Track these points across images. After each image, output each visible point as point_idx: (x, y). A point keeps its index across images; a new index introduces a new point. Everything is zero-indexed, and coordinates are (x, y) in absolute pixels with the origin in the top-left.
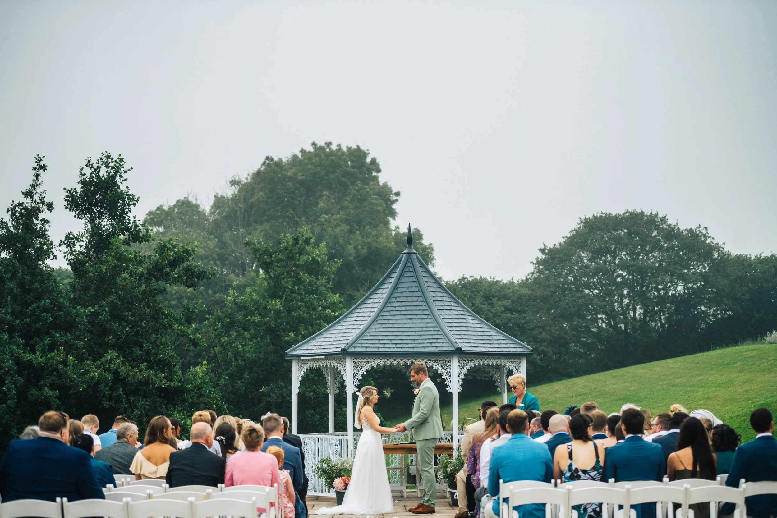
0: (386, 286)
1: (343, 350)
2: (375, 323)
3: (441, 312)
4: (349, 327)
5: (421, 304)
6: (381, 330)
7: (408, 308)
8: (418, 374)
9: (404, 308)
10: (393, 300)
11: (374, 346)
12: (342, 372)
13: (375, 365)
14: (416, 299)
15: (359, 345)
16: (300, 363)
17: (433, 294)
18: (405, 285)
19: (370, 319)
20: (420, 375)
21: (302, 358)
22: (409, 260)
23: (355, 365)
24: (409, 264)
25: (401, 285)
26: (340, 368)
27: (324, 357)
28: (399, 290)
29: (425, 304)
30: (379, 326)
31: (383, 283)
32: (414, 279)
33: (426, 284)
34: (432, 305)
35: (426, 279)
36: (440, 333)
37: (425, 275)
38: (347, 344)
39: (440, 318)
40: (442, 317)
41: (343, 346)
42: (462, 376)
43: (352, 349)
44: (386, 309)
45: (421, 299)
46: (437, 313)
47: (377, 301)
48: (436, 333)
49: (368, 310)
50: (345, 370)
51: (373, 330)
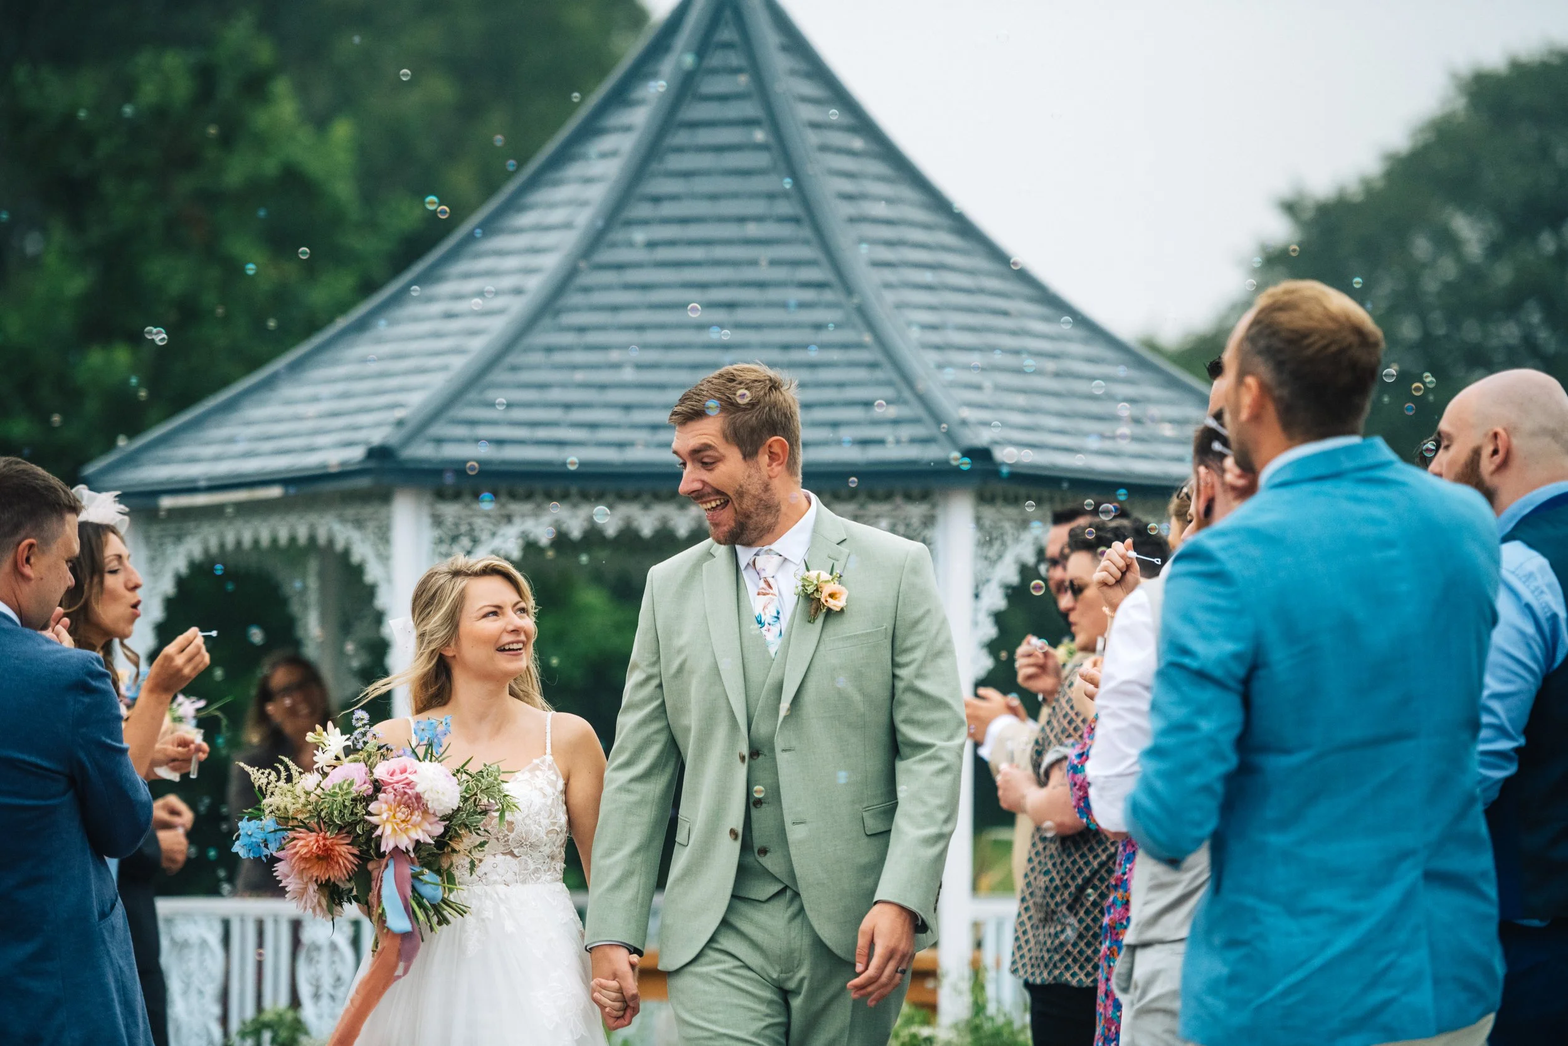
0: (607, 143)
1: (380, 454)
2: (547, 321)
3: (889, 275)
4: (414, 346)
5: (786, 230)
6: (579, 357)
7: (719, 252)
8: (749, 454)
9: (697, 253)
10: (644, 210)
11: (542, 433)
12: (373, 573)
13: (544, 534)
14: (758, 207)
15: (461, 431)
16: (155, 531)
17: (847, 186)
18: (705, 137)
19: (518, 307)
20: (764, 459)
21: (166, 502)
22: (728, 14)
23: (437, 533)
24: (727, 34)
25: (682, 138)
26: (362, 550)
27: (275, 492)
28: (675, 162)
29: (806, 232)
30: (569, 338)
31: (590, 130)
32: (750, 109)
33: (813, 138)
34: (844, 238)
35: (808, 112)
36: (879, 374)
37: (808, 88)
38: (400, 423)
39: (882, 304)
40: (890, 297)
41: (377, 437)
42: (995, 599)
43: (422, 451)
44: (606, 256)
45: (784, 208)
46: (868, 279)
47: (557, 216)
48: (861, 374)
49: (511, 262)
50: (384, 559)
51: (537, 358)
